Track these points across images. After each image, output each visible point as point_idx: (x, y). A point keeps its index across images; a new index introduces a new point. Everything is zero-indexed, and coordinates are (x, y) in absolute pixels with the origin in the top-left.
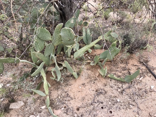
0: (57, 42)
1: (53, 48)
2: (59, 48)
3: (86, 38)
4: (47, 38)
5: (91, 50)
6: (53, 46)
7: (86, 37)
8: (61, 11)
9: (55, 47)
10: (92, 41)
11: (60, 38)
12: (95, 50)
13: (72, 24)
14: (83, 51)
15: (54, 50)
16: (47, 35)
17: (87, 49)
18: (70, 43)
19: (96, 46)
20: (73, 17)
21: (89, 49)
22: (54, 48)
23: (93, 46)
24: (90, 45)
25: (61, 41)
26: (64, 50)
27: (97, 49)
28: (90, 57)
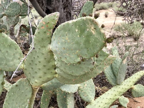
0: (40, 74)
1: (30, 95)
2: (45, 97)
4: (11, 63)
5: (127, 100)
6: (29, 89)
9: (33, 90)
11: (49, 62)
12: (137, 99)
14: (107, 101)
15: (31, 101)
16: (11, 52)
17: (117, 97)
18: (82, 73)
22: (33, 94)
24: (121, 86)
25: (53, 71)
26: (56, 102)
27: (141, 97)
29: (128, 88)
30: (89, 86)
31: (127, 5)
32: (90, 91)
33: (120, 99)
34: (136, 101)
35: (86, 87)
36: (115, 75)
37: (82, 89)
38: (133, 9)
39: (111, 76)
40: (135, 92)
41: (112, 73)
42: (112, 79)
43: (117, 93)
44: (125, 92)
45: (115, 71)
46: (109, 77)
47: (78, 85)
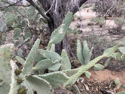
3: (81, 56)
5: (90, 74)
7: (82, 54)
8: (48, 18)
10: (92, 59)
12: (96, 72)
13: (61, 35)
14: (78, 74)
17: (84, 72)
19: (96, 66)
20: (62, 25)
21: (86, 72)
23: (93, 67)
24: (87, 65)
27: (99, 70)
28: (88, 86)
29: (91, 66)
30: (67, 65)
31: (98, 7)
32: (68, 68)
33: (86, 73)
34: (95, 74)
35: (66, 65)
36: (84, 59)
37: (63, 67)
38: (101, 9)
39: (81, 59)
40: (96, 68)
41: (82, 57)
42: (82, 61)
43: (84, 69)
44: (89, 68)
45: (84, 56)
46: (80, 60)
47: (61, 65)
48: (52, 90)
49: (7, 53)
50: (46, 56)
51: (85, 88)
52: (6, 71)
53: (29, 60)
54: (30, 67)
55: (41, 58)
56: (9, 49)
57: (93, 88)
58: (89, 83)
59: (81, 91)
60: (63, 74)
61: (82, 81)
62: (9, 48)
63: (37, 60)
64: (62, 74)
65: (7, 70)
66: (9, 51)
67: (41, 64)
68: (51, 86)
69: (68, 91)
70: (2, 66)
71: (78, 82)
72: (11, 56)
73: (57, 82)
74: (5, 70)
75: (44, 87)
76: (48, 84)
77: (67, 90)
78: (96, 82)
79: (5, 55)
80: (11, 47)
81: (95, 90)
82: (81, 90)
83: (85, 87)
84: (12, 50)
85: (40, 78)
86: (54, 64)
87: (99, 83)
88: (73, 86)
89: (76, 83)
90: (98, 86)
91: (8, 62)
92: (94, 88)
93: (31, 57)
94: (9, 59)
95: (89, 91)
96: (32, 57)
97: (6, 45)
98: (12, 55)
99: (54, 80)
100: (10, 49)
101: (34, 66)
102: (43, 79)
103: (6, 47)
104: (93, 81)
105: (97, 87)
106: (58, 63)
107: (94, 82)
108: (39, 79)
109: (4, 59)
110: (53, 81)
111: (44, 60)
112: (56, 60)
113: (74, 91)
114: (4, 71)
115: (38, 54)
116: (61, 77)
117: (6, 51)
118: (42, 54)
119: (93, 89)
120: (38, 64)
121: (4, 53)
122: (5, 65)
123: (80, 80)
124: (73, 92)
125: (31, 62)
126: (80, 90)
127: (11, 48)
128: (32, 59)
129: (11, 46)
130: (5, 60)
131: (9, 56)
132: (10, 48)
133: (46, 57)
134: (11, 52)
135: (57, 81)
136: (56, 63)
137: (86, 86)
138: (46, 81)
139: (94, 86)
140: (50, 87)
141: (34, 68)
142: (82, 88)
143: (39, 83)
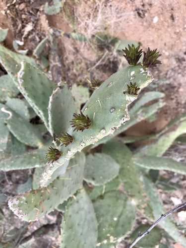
28: (23, 27)
47: (8, 99)
48: (60, 87)
49: (32, 202)
50: (5, 134)
51: (32, 34)
52: (65, 184)
53: (29, 163)
54: (40, 153)
55: (13, 143)
56: (23, 204)
57: (24, 16)
58: (17, 28)
59: (41, 39)
60: (21, 79)
61: (21, 43)
62: (20, 206)
63: (22, 149)
64: (23, 81)
65: (63, 184)
66: (26, 202)
67: (26, 138)
68: (54, 92)
69: (51, 65)
70: (61, 196)
71: (25, 52)
72: (34, 193)
73: (42, 84)
74: (64, 188)
75: (62, 104)
76: (53, 99)
77: (51, 68)
78: (8, 12)
79: (38, 204)
80: (17, 203)
81: (26, 10)
82: (38, 39)
83: (30, 33)
84: (21, 197)
85: (50, 118)
86: (13, 112)
87: (8, 5)
88: (38, 59)
89: (29, 54)
90: (14, 5)
91: (49, 191)
92: (22, 14)
93: (22, 162)
94: (42, 191)
95: (33, 23)
96: (21, 159)
97: (17, 215)
98: (31, 192)
99: (40, 92)
100: (22, 202)
101: (37, 148)
102: (49, 112)
103: (21, 211)
104: (10, 20)
105: (17, 6)
106: (7, 106)
107: (9, 17)
108: (53, 119)
109: (46, 201)
110: (44, 94)
111: (15, 136)
112: (3, 112)
113: (46, 53)
114: (67, 187)
115: (10, 153)
116: (30, 80)
117: (29, 207)
118: (6, 145)
119: (25, 14)
120: (30, 143)
121: (35, 206)
122: (56, 193)
123: (21, 48)
124: (49, 54)
125: (32, 155)
126: (40, 42)
127: (18, 201)
128: (25, 157)
129: (14, 205)
130: (47, 198)
131: (37, 195)
132: (20, 203)
133: (8, 133)
134: (27, 198)
135: (40, 86)
136: (9, 109)
137: (26, 33)
138: (50, 105)
139: (18, 16)
140: (56, 93)
141: (40, 145)
142: (33, 40)
143: (59, 115)
